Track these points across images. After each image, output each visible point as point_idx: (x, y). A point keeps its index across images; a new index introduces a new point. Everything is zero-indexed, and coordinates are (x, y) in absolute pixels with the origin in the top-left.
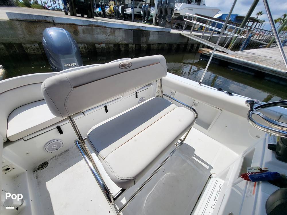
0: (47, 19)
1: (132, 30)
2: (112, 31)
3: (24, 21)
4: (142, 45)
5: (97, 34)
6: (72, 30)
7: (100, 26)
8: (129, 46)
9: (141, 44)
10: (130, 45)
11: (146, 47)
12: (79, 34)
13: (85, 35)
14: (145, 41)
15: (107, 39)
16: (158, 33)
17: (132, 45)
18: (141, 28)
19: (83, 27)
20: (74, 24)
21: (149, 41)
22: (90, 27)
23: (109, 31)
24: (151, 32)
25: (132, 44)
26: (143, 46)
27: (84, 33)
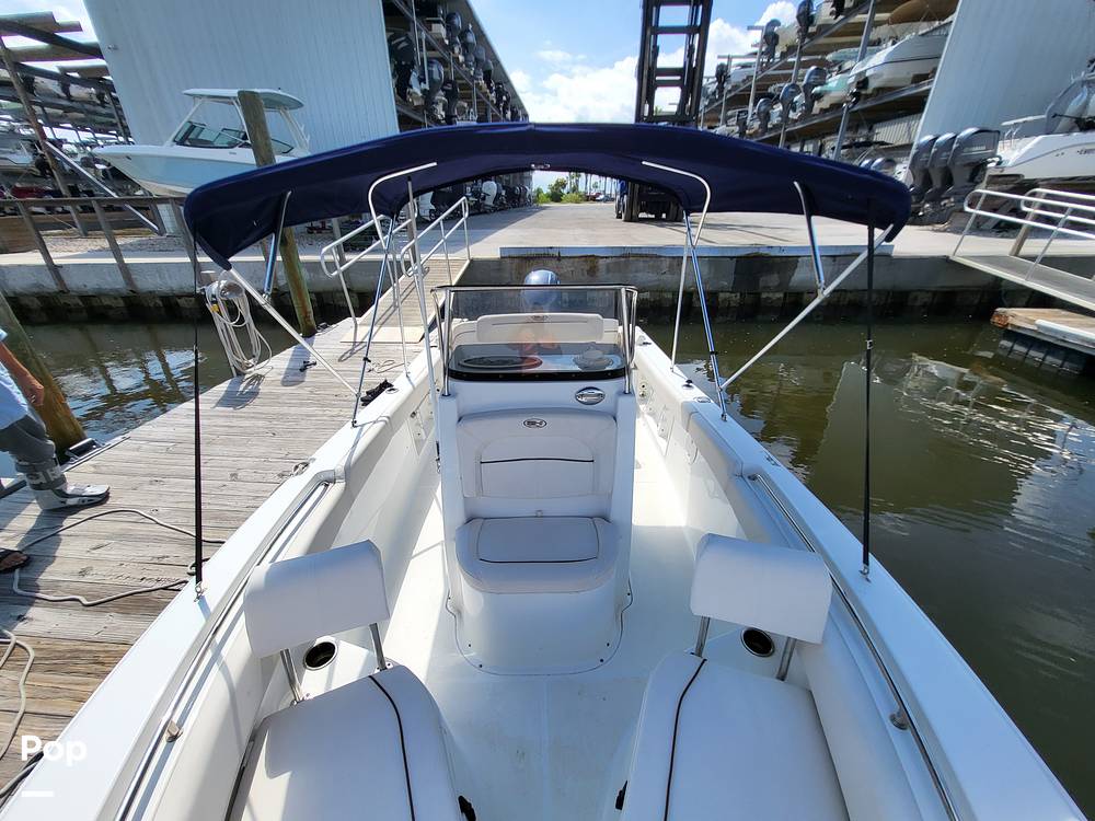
0: (551, 252)
1: (732, 258)
2: (675, 263)
3: (518, 257)
4: (764, 296)
5: (636, 272)
6: (587, 268)
7: (647, 256)
8: (717, 298)
9: (759, 294)
10: (722, 295)
11: (779, 299)
12: (598, 274)
13: (610, 275)
14: (776, 283)
15: (659, 280)
16: (830, 260)
17: (728, 295)
18: (764, 252)
19: (608, 261)
20: (593, 256)
21: (791, 284)
22: (623, 259)
23: (665, 264)
24: (800, 259)
25: (731, 292)
26: (768, 298)
27: (608, 271)
